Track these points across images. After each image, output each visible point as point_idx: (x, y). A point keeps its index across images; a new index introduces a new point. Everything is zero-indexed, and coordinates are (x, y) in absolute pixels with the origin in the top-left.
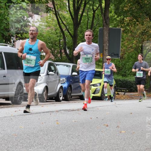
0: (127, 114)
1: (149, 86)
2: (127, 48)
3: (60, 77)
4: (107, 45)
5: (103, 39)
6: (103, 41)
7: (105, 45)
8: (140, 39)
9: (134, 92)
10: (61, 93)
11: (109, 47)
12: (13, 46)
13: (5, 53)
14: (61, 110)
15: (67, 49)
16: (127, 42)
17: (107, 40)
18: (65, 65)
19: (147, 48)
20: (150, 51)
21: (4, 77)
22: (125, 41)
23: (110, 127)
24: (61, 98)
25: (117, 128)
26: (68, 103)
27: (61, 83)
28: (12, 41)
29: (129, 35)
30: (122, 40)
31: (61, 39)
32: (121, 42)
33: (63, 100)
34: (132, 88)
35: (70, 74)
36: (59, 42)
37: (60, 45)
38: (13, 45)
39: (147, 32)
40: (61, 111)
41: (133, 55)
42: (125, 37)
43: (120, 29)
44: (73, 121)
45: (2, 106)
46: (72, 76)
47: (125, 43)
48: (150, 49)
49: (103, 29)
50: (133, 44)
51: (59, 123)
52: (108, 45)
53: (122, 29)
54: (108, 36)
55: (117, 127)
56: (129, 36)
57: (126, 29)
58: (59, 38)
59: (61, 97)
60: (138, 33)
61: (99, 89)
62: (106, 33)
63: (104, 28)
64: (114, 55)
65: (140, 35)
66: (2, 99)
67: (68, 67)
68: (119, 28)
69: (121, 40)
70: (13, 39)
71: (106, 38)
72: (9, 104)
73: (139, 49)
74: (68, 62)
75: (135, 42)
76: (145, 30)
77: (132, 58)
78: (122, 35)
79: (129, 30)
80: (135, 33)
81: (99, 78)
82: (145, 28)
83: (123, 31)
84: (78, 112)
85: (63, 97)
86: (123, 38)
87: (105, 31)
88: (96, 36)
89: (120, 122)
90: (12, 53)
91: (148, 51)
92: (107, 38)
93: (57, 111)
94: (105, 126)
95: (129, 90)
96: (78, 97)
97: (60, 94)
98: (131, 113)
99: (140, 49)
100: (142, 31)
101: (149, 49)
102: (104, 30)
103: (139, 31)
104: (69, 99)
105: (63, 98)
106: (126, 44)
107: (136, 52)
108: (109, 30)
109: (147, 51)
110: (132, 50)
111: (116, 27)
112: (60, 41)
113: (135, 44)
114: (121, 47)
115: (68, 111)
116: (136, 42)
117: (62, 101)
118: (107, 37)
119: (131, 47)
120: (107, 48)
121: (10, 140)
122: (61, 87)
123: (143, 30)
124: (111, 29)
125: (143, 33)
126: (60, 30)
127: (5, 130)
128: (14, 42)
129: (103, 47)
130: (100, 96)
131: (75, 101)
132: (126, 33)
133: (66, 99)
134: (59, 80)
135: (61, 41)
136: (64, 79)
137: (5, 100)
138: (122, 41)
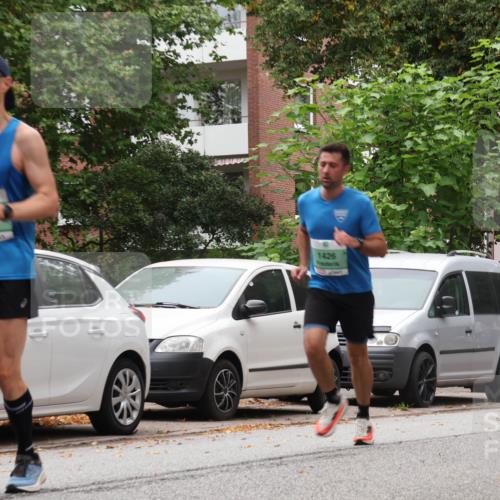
12: (490, 255)
13: (468, 273)
21: (467, 332)
28: (485, 242)
38: (489, 252)
45: (464, 406)
66: (462, 389)
70: (487, 238)
72: (481, 401)
90: (487, 273)
121: (489, 492)
127: (475, 466)
128: (490, 245)
137: (469, 390)
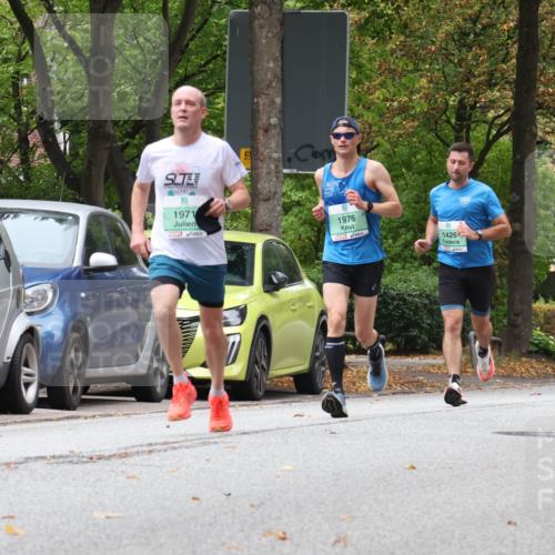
0: (391, 474)
1: (505, 321)
2: (381, 115)
3: (24, 281)
4: (273, 102)
5: (252, 73)
6: (253, 83)
7: (262, 101)
8: (450, 69)
9: (424, 351)
10: (27, 365)
11: (283, 111)
14: (27, 460)
15: (57, 125)
16: (383, 85)
17: (276, 76)
18: (46, 214)
19: (491, 114)
20: (505, 132)
22: (369, 78)
23: (298, 545)
24: (30, 395)
25: (338, 549)
26: (68, 418)
27: (29, 314)
29: (391, 46)
30: (354, 76)
31: (27, 76)
32: (347, 87)
33: (40, 403)
34: (415, 332)
35: (77, 262)
36: (11, 90)
37: (18, 107)
39: (484, 28)
40: (32, 465)
41: (415, 155)
42: (371, 60)
43: (343, 17)
44: (99, 515)
46: (87, 271)
47: (370, 92)
48: (505, 118)
49: (252, 17)
50: (412, 93)
51: (19, 531)
52: (278, 100)
53: (353, 16)
54: (278, 54)
55: (337, 541)
56: (393, 52)
57: (374, 13)
58: (11, 69)
59: (27, 385)
60: (441, 35)
61: (237, 339)
62: (267, 39)
63: (258, 10)
64: (315, 155)
65: (452, 46)
67: (64, 226)
68: (337, 9)
69: (350, 74)
71: (269, 66)
73: (448, 122)
74: (65, 199)
75: (424, 81)
76: (475, 20)
77: (409, 168)
78: (352, 51)
79: (391, 19)
80: (422, 38)
81: (237, 279)
82: (477, 8)
83: (362, 27)
84: (124, 468)
85: (41, 386)
86: (359, 67)
87: (261, 27)
88: (215, 57)
89: (353, 518)
91: (494, 132)
92: (271, 65)
93: (8, 465)
94: (271, 538)
95: (398, 345)
96: (124, 385)
97: (25, 369)
98: (413, 468)
99: (453, 121)
100: (462, 23)
101: (498, 122)
102: (257, 22)
103: (447, 27)
104: (75, 399)
105: (43, 394)
106: (377, 94)
107: (431, 137)
108: (282, 24)
109: (489, 132)
110: (410, 125)
111: (321, 5)
112: (16, 86)
113: (426, 96)
114: (351, 110)
115: (71, 462)
116: (430, 82)
117: (35, 410)
118: (275, 60)
119: (403, 109)
120: (274, 121)
122: (30, 333)
123: (464, 20)
124: (296, 14)
125: (465, 34)
126: (17, 25)
129: (254, 113)
130: (242, 378)
131: (110, 409)
132: (378, 34)
133: (57, 399)
134: (18, 294)
135: (25, 81)
136: (46, 286)
138: (355, 82)
